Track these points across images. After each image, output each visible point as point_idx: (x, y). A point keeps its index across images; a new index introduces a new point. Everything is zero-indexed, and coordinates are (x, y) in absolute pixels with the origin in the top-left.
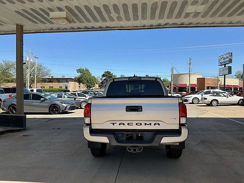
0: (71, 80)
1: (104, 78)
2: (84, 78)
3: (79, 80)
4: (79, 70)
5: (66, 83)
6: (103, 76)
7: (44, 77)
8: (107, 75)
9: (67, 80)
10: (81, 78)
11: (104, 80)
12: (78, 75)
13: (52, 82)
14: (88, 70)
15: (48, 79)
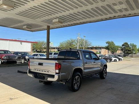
0: (103, 48)
1: (123, 47)
2: (110, 47)
3: (107, 48)
4: (108, 42)
5: (100, 50)
6: (123, 45)
7: (88, 47)
8: (126, 44)
9: (100, 48)
10: (108, 47)
11: (124, 48)
12: (107, 45)
13: (93, 49)
14: (113, 42)
15: (90, 47)
